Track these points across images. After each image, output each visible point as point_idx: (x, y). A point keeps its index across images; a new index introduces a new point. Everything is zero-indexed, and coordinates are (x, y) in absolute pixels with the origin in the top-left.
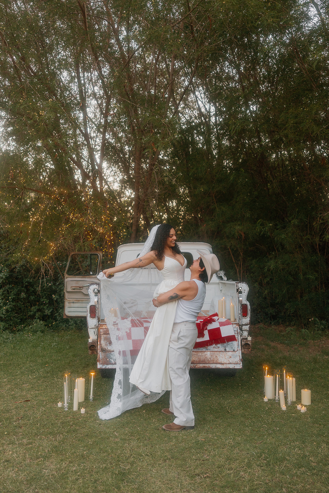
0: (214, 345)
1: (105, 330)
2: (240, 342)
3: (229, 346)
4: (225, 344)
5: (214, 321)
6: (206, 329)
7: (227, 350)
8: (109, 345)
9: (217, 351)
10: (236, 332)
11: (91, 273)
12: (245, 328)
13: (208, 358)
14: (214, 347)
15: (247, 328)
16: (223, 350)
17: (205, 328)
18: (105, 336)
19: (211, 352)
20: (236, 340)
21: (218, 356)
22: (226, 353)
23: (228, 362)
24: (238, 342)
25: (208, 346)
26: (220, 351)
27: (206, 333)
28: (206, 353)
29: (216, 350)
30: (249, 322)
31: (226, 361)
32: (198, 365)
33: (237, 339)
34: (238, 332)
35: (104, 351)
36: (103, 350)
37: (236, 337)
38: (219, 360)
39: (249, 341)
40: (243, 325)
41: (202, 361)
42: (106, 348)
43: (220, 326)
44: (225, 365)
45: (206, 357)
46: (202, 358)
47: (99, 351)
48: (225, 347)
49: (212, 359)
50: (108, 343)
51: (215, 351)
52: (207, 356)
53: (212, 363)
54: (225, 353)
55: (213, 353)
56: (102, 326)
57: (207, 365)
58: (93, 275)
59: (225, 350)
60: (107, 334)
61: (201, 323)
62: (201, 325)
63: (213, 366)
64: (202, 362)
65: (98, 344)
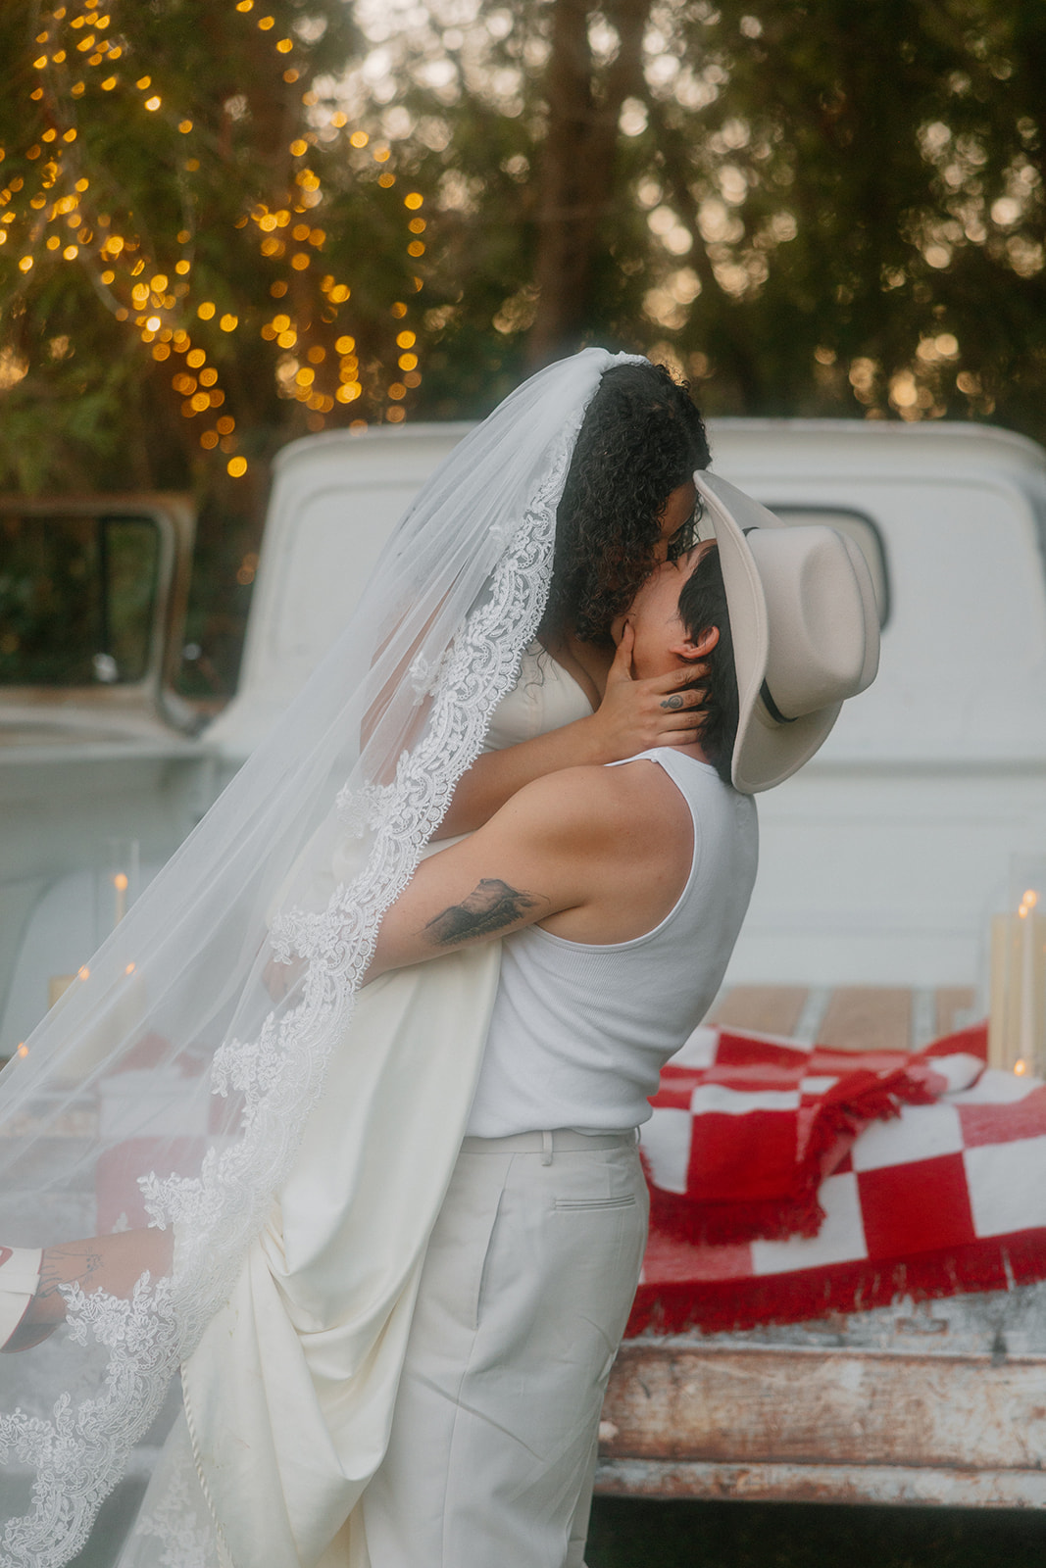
0: (903, 1308)
3: (1032, 1315)
4: (1001, 1302)
5: (920, 1094)
6: (845, 1166)
7: (1018, 1345)
9: (923, 1361)
11: (106, 667)
13: (847, 1413)
14: (901, 1323)
16: (980, 1350)
17: (834, 1158)
19: (877, 1368)
21: (931, 1400)
22: (1004, 1374)
23: (1013, 1456)
25: (847, 1306)
26: (952, 1361)
27: (840, 1198)
28: (826, 1371)
29: (917, 1346)
31: (994, 1446)
32: (755, 1469)
38: (940, 1433)
41: (793, 1441)
43: (971, 1141)
44: (986, 1479)
45: (827, 1409)
46: (793, 1417)
48: (999, 1325)
49: (877, 1421)
51: (909, 1360)
52: (833, 1396)
53: (876, 1462)
54: (992, 1376)
55: (892, 1369)
57: (831, 1480)
58: (123, 678)
59: (999, 1347)
61: (807, 1117)
62: (804, 1131)
63: (882, 1486)
64: (790, 1450)
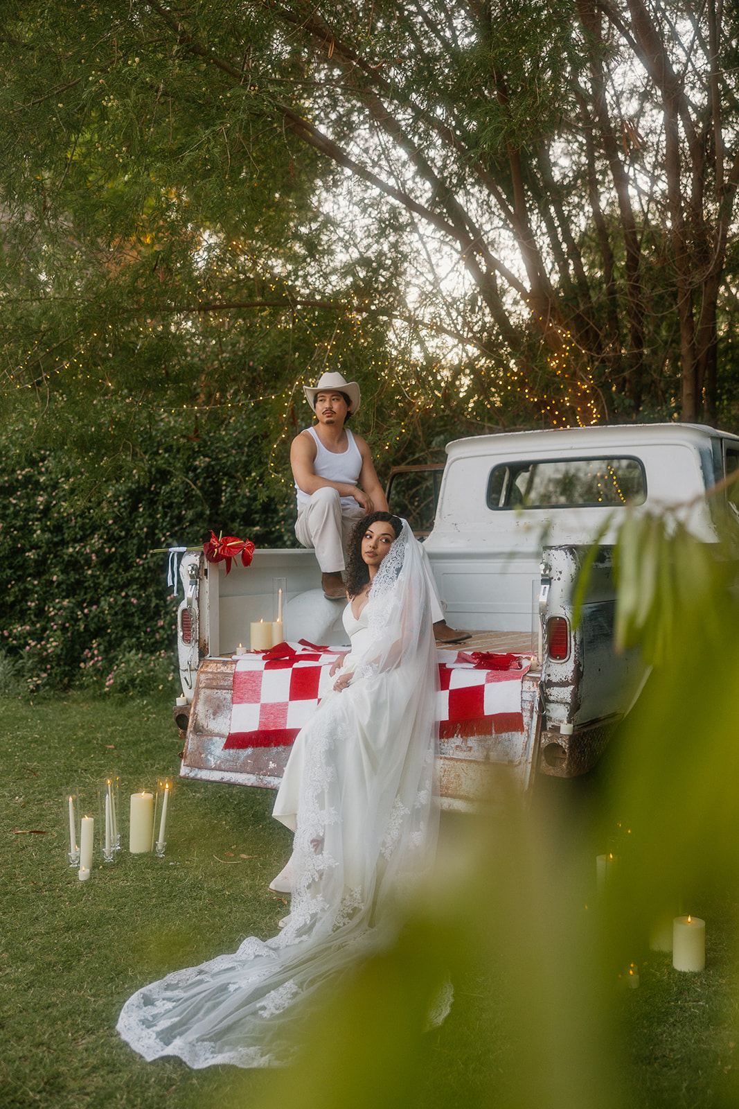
0: (458, 740)
1: (210, 676)
2: (533, 737)
3: (499, 746)
4: (490, 739)
7: (494, 758)
8: (212, 717)
9: (462, 760)
10: (527, 706)
12: (557, 693)
14: (457, 746)
15: (565, 693)
16: (481, 758)
18: (208, 692)
19: (447, 762)
20: (522, 730)
22: (488, 767)
24: (529, 737)
26: (472, 761)
29: (461, 755)
30: (570, 675)
33: (526, 727)
34: (532, 707)
35: (200, 731)
36: (198, 730)
37: (526, 720)
39: (562, 736)
40: (550, 684)
42: (205, 727)
43: (488, 681)
47: (189, 730)
48: (488, 747)
49: (444, 781)
50: (211, 711)
51: (458, 761)
54: (483, 768)
55: (451, 763)
56: (207, 666)
59: (487, 758)
60: (212, 688)
65: (192, 712)
